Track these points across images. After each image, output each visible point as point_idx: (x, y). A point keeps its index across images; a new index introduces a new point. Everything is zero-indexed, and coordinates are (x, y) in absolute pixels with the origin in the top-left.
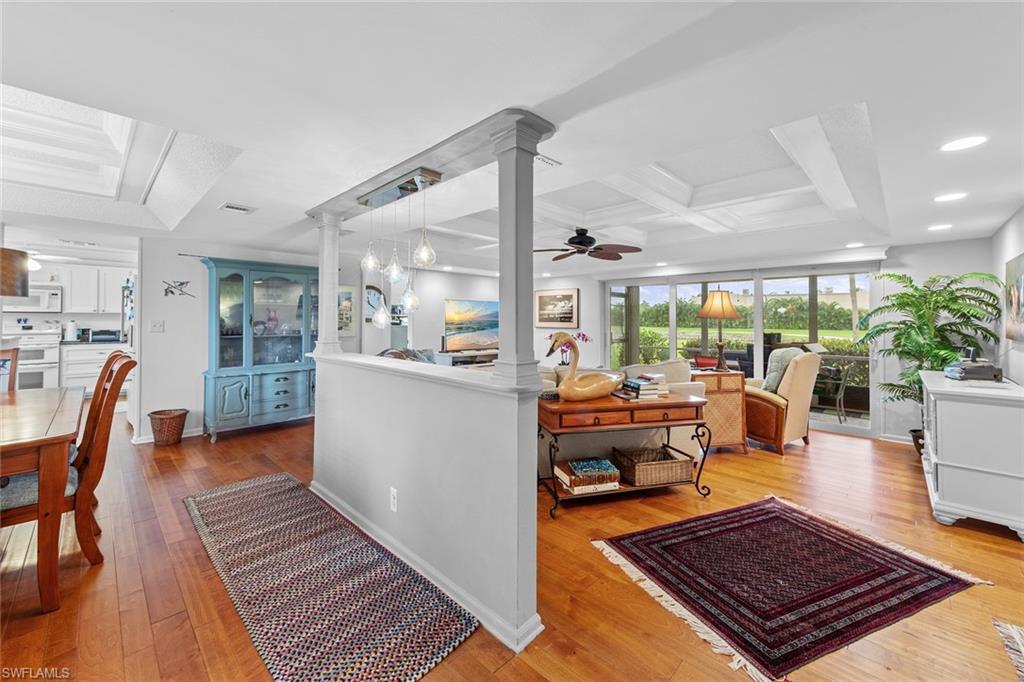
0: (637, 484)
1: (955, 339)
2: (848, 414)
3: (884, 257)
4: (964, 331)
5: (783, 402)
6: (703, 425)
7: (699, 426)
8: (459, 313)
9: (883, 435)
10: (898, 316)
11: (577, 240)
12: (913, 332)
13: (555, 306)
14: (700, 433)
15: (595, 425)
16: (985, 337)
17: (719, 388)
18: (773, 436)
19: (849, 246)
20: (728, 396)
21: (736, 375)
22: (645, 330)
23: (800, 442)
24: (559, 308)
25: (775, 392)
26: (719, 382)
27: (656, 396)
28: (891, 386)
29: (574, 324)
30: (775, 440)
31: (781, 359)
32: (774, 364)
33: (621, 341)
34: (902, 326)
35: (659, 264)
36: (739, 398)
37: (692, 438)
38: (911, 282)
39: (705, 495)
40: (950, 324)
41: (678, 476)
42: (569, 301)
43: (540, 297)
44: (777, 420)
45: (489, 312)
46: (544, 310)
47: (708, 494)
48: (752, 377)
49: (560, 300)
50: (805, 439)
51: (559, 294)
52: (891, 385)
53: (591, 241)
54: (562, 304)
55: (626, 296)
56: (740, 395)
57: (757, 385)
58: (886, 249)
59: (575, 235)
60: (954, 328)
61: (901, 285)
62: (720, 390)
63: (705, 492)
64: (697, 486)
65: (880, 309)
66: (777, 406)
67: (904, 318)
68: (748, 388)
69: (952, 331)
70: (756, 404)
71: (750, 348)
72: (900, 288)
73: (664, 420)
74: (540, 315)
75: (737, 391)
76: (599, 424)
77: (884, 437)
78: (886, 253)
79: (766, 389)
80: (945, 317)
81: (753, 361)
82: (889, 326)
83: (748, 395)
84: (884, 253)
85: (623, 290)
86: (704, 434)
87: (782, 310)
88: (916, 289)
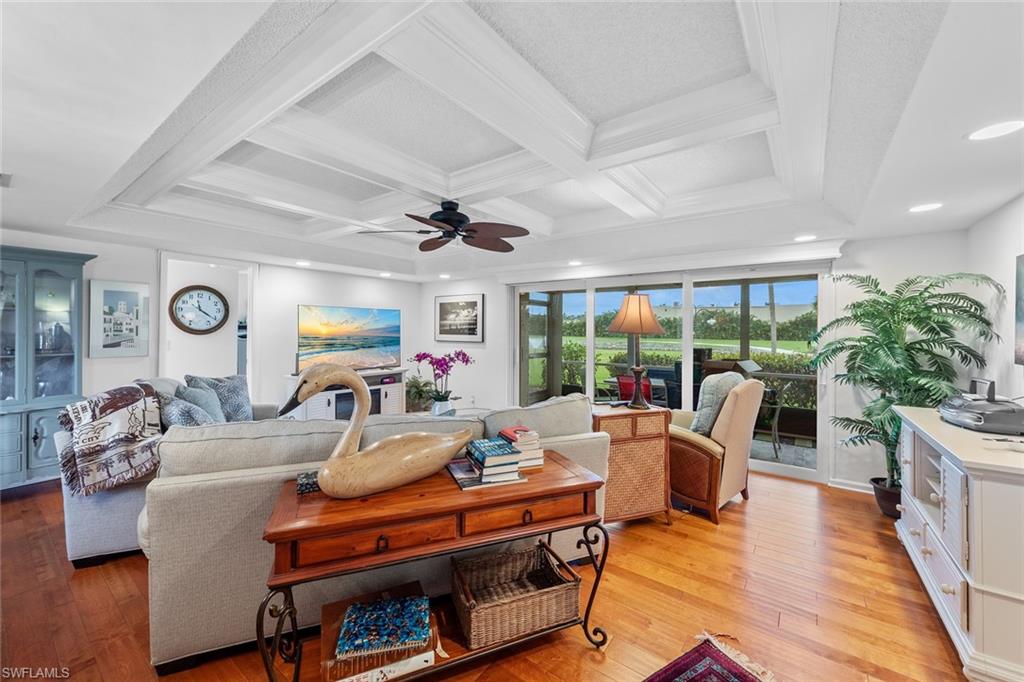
0: (474, 646)
1: (923, 359)
2: (782, 439)
3: (838, 255)
4: (937, 350)
5: (719, 449)
6: (596, 524)
7: (587, 526)
8: (327, 324)
9: (831, 479)
10: (857, 331)
11: (441, 217)
12: (881, 352)
13: (458, 315)
14: (591, 537)
15: (377, 552)
16: (964, 358)
17: (634, 434)
18: (705, 496)
19: (799, 239)
20: (646, 444)
21: (658, 413)
22: (566, 341)
23: (738, 498)
24: (461, 318)
25: (708, 435)
26: (634, 425)
27: (515, 476)
28: (848, 422)
29: (478, 337)
30: (707, 502)
31: (716, 390)
32: (707, 396)
33: (541, 355)
34: (863, 343)
35: (572, 263)
36: (660, 446)
37: (579, 546)
38: (876, 286)
39: (599, 645)
40: (919, 342)
41: (553, 618)
42: (474, 309)
43: (441, 304)
44: (710, 475)
45: (381, 325)
46: (445, 319)
47: (603, 642)
48: (680, 408)
49: (463, 308)
50: (744, 493)
51: (462, 300)
52: (848, 419)
53: (463, 219)
54: (465, 313)
55: (549, 305)
56: (663, 441)
57: (684, 423)
58: (841, 244)
59: (440, 209)
60: (925, 347)
61: (861, 291)
62: (635, 437)
63: (599, 638)
64: (585, 628)
65: (838, 320)
66: (711, 456)
67: (866, 334)
68: (673, 429)
69: (922, 350)
70: (682, 452)
71: (678, 365)
72: (862, 295)
73: (524, 524)
74: (441, 326)
75: (659, 436)
76: (387, 549)
77: (833, 482)
78: (842, 250)
79: (695, 430)
80: (912, 333)
81: (681, 382)
82: (848, 343)
83: (673, 438)
84: (838, 250)
85: (545, 298)
86: (597, 538)
87: (712, 322)
88: (883, 294)
